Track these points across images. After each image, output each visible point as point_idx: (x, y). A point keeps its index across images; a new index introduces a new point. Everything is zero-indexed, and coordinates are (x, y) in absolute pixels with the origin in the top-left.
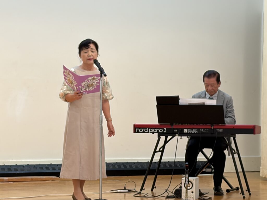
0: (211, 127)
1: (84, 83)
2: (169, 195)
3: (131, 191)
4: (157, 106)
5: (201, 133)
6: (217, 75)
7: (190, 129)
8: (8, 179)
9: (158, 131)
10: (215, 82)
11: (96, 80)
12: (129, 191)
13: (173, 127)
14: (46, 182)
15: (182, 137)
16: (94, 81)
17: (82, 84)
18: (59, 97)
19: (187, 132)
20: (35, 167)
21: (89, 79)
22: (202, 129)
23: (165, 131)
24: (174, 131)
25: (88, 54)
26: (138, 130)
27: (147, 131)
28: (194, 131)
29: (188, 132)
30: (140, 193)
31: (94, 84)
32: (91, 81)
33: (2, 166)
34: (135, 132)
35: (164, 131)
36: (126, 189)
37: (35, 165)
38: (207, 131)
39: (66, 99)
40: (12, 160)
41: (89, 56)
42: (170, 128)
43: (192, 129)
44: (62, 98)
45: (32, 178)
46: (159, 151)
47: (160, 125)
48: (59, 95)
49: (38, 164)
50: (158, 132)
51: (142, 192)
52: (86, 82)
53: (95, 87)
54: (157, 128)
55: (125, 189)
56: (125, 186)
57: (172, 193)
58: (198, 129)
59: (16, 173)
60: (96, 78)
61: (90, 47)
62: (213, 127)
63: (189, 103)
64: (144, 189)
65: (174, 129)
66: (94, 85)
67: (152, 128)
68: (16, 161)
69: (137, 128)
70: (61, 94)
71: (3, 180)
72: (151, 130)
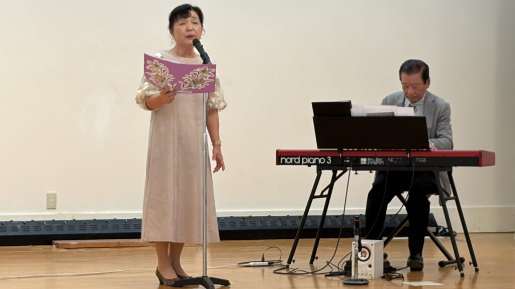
0: (407, 154)
1: (187, 77)
2: (333, 271)
3: (274, 264)
4: (314, 118)
5: (388, 165)
6: (423, 68)
7: (371, 157)
8: (78, 244)
9: (317, 161)
10: (420, 81)
11: (209, 74)
12: (271, 264)
13: (342, 155)
14: (143, 248)
15: (358, 172)
16: (205, 75)
17: (183, 78)
18: (136, 101)
19: (365, 163)
20: (127, 223)
21: (196, 71)
22: (391, 157)
23: (329, 161)
24: (345, 161)
25: (187, 28)
26: (284, 160)
27: (299, 162)
28: (379, 161)
29: (368, 164)
30: (288, 267)
31: (204, 79)
32: (200, 75)
33: (70, 222)
34: (278, 163)
35: (327, 162)
36: (265, 260)
37: (127, 220)
38: (400, 162)
39: (149, 105)
40: (90, 211)
41: (188, 30)
42: (338, 155)
43: (374, 158)
44: (140, 103)
45: (119, 242)
46: (321, 196)
47: (321, 151)
48: (135, 98)
49: (132, 218)
50: (317, 163)
51: (291, 266)
52: (191, 76)
53: (206, 84)
54: (316, 157)
55: (263, 260)
56: (263, 256)
57: (338, 267)
58: (385, 159)
59: (93, 234)
60: (209, 71)
61: (191, 15)
62: (410, 155)
63: (367, 114)
64: (294, 261)
65: (344, 158)
66: (205, 81)
67: (307, 157)
68: (95, 214)
69: (283, 157)
70: (138, 96)
71: (70, 244)
72: (305, 160)
